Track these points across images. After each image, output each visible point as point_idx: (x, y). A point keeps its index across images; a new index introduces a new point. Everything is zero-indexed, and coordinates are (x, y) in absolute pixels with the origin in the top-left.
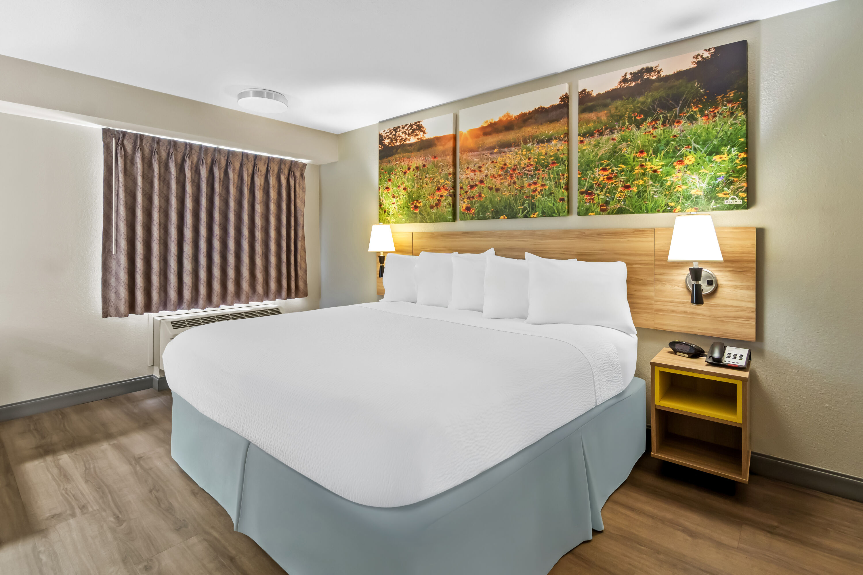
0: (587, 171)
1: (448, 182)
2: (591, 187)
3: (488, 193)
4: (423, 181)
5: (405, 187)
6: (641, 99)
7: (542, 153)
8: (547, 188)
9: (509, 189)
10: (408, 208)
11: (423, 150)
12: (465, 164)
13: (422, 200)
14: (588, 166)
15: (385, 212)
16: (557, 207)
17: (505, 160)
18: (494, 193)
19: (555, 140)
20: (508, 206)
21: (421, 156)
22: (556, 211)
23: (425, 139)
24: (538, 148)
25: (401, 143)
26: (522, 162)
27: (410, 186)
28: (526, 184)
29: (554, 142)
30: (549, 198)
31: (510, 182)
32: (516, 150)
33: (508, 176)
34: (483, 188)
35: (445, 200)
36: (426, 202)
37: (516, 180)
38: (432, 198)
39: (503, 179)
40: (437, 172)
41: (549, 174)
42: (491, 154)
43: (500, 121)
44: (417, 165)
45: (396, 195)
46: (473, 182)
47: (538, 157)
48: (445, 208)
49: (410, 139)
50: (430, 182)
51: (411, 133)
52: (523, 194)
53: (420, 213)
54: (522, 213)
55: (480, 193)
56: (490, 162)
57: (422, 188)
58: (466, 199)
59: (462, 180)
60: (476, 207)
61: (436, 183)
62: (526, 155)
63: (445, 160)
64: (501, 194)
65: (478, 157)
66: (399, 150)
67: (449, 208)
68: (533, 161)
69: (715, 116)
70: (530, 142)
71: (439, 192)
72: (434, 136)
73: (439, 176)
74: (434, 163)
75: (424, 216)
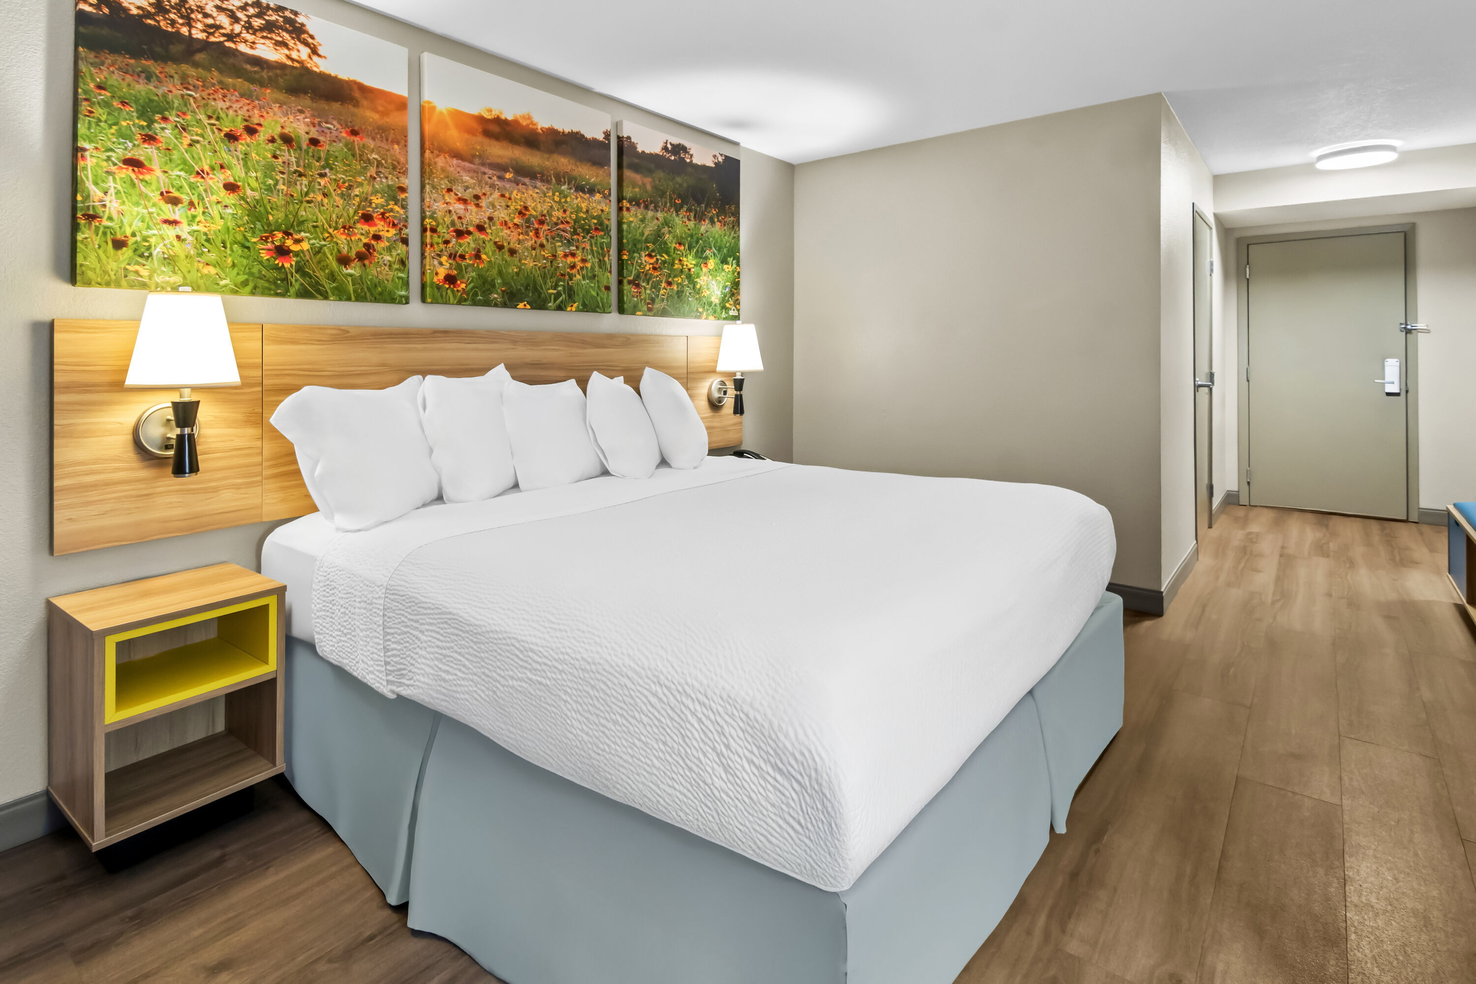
0: (634, 252)
1: (396, 208)
2: (638, 276)
3: (494, 252)
4: (310, 183)
5: (231, 180)
6: (679, 179)
7: (582, 208)
8: (589, 265)
9: (534, 254)
10: (248, 248)
11: (312, 99)
12: (442, 179)
13: (308, 235)
14: (635, 245)
15: (119, 244)
16: (602, 299)
17: (526, 200)
18: (507, 256)
19: (598, 194)
20: (531, 286)
21: (301, 112)
22: (601, 305)
23: (315, 69)
24: (577, 198)
25: (212, 39)
26: (553, 213)
27: (254, 184)
28: (560, 253)
29: (598, 196)
30: (591, 282)
31: (535, 242)
32: (544, 188)
33: (531, 231)
34: (484, 243)
35: (389, 249)
36: (323, 243)
37: (545, 242)
38: (344, 237)
39: (522, 233)
40: (360, 173)
41: (591, 245)
42: (500, 178)
43: (516, 122)
44: (286, 131)
45: (185, 198)
46: (462, 224)
47: (577, 212)
48: (387, 268)
49: (254, 43)
50: (339, 192)
51: (261, 29)
52: (555, 269)
53: (300, 269)
54: (555, 301)
55: (479, 251)
56: (496, 194)
57: (309, 202)
58: (444, 259)
59: (435, 213)
60: (468, 279)
61: (358, 199)
62: (559, 203)
63: (388, 150)
64: (520, 260)
65: (475, 175)
66: (199, 57)
67: (399, 270)
68: (570, 217)
69: (725, 225)
70: (565, 184)
71: (370, 226)
72: (352, 78)
73: (369, 184)
74: (350, 147)
75: (317, 283)
